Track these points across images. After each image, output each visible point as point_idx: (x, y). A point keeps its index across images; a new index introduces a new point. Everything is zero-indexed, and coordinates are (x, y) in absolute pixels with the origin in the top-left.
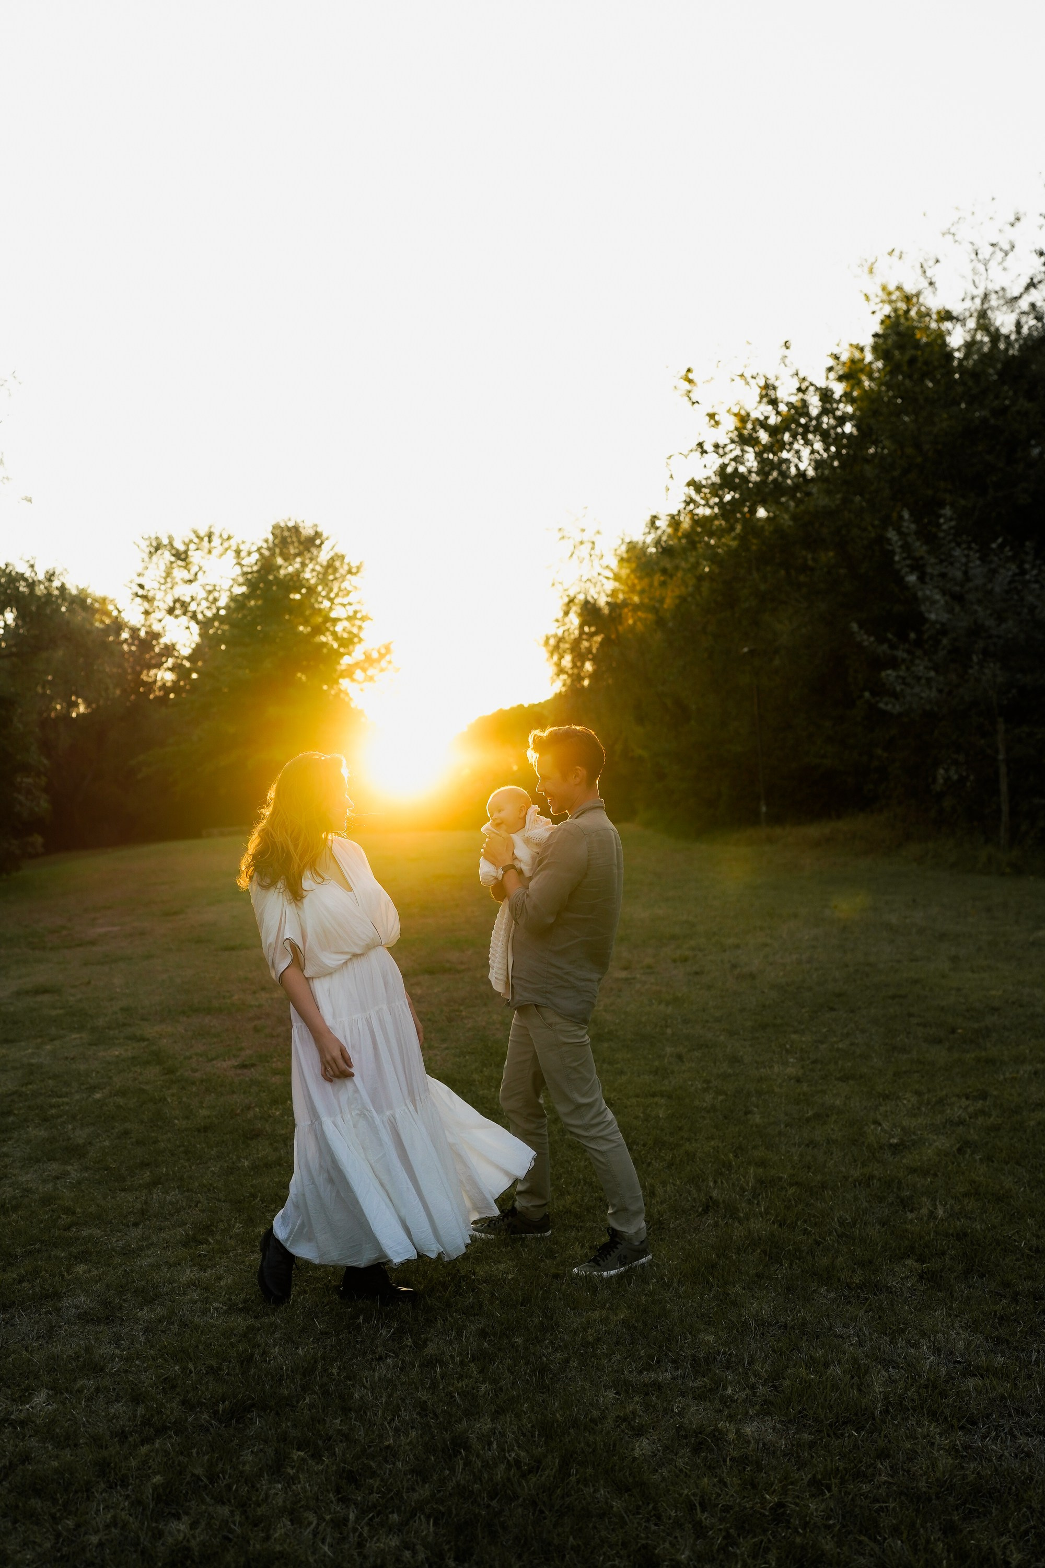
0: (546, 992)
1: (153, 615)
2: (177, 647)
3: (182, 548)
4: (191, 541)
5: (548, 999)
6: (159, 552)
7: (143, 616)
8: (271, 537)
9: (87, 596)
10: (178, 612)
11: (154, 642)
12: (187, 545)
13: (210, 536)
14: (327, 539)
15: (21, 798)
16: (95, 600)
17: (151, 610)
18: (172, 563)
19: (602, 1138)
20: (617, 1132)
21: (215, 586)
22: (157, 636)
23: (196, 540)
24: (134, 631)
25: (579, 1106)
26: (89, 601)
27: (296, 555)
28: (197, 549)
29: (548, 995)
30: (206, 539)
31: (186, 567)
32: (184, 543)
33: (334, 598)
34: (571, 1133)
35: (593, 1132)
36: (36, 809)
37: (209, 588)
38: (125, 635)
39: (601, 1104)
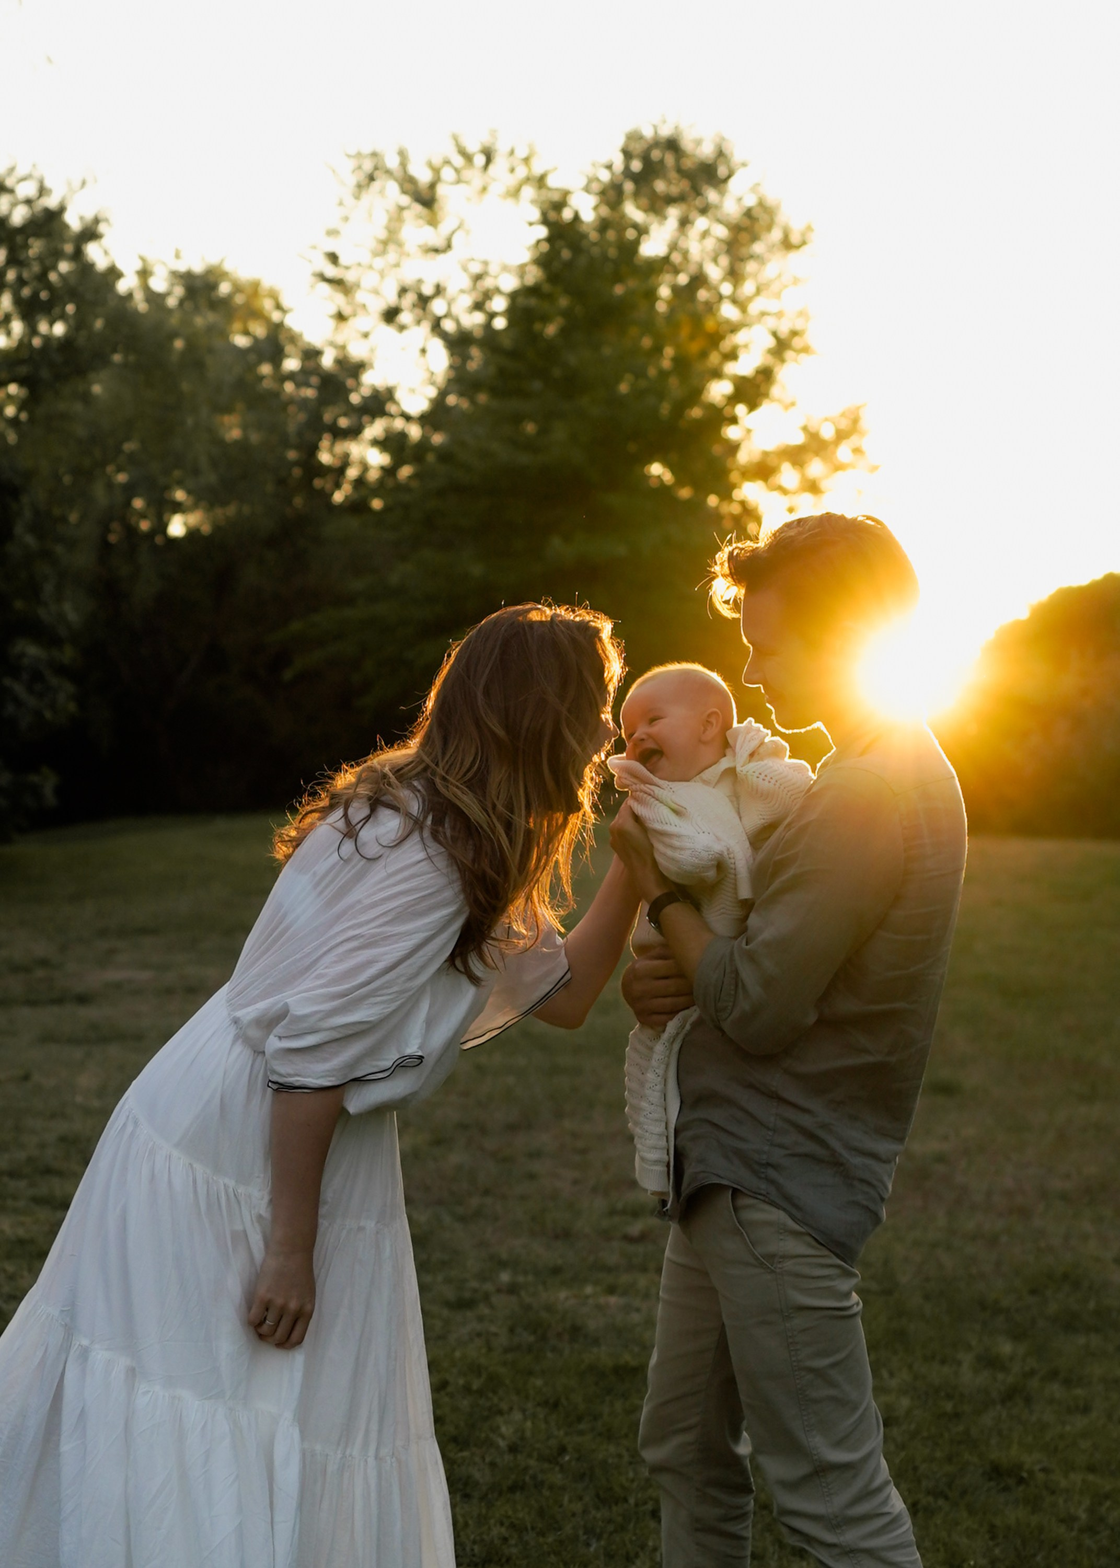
0: (768, 1165)
1: (352, 322)
2: (398, 395)
3: (424, 177)
4: (447, 162)
5: (772, 1182)
6: (376, 185)
7: (332, 323)
8: (619, 163)
9: (224, 275)
10: (405, 317)
11: (350, 382)
12: (436, 171)
13: (489, 156)
14: (744, 165)
15: (19, 689)
16: (237, 288)
17: (347, 311)
18: (401, 209)
19: (869, 1552)
20: (909, 1546)
21: (486, 263)
22: (355, 369)
23: (459, 161)
24: (312, 354)
25: (822, 1470)
26: (224, 288)
27: (670, 200)
28: (459, 181)
29: (771, 1172)
30: (480, 160)
31: (433, 222)
32: (430, 165)
33: (750, 299)
34: (794, 1531)
35: (850, 1537)
36: (48, 715)
37: (476, 268)
38: (291, 364)
39: (877, 1468)
